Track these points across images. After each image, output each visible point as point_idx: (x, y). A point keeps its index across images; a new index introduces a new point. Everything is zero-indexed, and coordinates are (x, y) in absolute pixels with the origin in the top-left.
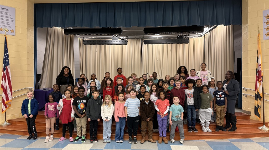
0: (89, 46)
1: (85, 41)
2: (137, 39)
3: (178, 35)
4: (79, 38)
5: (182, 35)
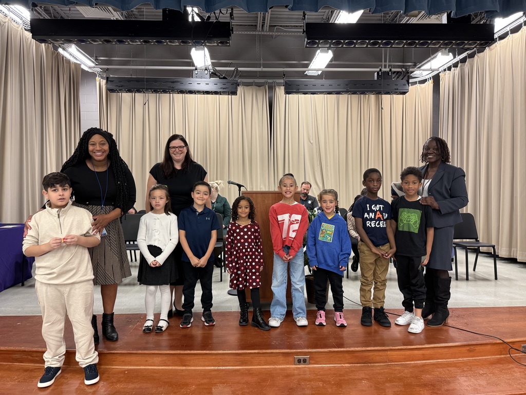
1: (111, 81)
2: (259, 85)
3: (379, 69)
4: (98, 78)
5: (390, 70)
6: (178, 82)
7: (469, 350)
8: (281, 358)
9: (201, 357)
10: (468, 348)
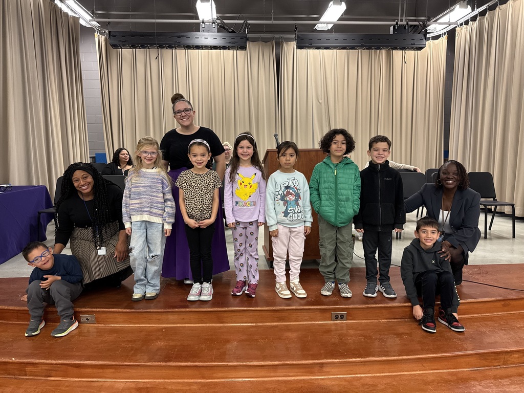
0: (126, 52)
1: (114, 36)
2: (266, 41)
3: (395, 23)
4: (96, 34)
5: (407, 23)
6: (184, 36)
7: (503, 305)
8: (318, 314)
9: (238, 314)
10: (503, 303)
